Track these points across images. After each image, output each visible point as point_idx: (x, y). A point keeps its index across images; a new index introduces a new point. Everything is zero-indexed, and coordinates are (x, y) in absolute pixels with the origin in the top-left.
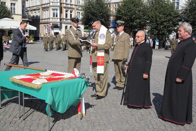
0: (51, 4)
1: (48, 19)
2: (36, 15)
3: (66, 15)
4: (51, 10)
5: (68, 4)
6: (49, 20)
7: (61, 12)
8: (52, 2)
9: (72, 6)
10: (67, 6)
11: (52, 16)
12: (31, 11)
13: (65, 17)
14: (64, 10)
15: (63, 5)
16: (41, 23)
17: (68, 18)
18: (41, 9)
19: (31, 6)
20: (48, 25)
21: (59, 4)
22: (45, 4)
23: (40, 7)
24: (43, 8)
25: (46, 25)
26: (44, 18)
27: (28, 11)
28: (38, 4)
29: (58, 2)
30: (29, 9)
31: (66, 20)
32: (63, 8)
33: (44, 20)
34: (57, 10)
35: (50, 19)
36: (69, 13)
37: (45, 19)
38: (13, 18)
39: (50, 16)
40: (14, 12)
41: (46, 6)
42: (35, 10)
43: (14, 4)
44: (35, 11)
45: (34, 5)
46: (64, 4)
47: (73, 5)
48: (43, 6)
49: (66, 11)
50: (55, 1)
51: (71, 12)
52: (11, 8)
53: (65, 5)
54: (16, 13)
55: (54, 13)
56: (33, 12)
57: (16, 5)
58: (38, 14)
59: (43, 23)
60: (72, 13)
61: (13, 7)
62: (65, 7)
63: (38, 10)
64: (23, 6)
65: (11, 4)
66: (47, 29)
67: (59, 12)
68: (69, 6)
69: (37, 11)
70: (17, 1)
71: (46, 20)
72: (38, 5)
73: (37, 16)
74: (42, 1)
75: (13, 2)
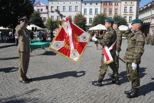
12: (146, 20)
16: (150, 27)
18: (151, 18)
19: (146, 17)
22: (153, 15)
24: (152, 17)
25: (153, 28)
26: (152, 24)
27: (144, 20)
28: (150, 15)
30: (144, 19)
42: (147, 19)
45: (148, 16)
48: (152, 16)
56: (147, 20)
58: (149, 21)
59: (151, 27)
63: (149, 19)
64: (137, 18)
69: (149, 20)
70: (133, 15)
74: (151, 13)
75: (131, 16)
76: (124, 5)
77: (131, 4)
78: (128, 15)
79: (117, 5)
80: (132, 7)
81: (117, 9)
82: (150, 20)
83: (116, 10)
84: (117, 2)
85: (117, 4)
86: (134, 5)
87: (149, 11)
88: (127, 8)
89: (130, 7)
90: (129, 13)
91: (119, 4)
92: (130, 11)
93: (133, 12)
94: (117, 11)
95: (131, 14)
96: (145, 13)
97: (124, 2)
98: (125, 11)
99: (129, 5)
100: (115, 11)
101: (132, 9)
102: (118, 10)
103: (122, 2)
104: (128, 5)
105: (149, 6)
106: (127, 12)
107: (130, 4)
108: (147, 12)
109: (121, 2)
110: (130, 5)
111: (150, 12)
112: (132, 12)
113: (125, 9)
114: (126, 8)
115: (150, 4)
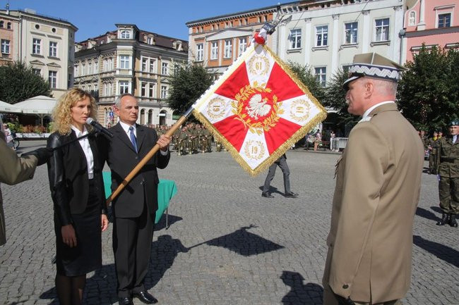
0: (118, 73)
1: (111, 97)
2: (91, 89)
3: (143, 91)
4: (117, 83)
5: (147, 73)
6: (112, 99)
7: (134, 86)
8: (120, 70)
9: (152, 77)
10: (144, 76)
11: (118, 93)
12: (82, 83)
13: (140, 95)
14: (139, 83)
15: (137, 75)
17: (145, 96)
18: (100, 80)
19: (82, 75)
20: (111, 107)
21: (131, 73)
22: (106, 73)
23: (99, 77)
24: (103, 79)
25: (108, 107)
26: (105, 96)
27: (77, 83)
29: (129, 70)
30: (78, 80)
31: (143, 99)
32: (137, 79)
33: (103, 100)
34: (127, 82)
35: (114, 97)
36: (147, 88)
37: (106, 98)
38: (51, 96)
39: (115, 92)
40: (54, 85)
41: (108, 75)
42: (89, 82)
43: (55, 73)
44: (90, 84)
45: (88, 74)
46: (139, 72)
47: (154, 75)
48: (104, 76)
49: (143, 85)
50: (125, 68)
51: (151, 86)
52: (50, 79)
53: (140, 75)
54: (57, 87)
55: (122, 88)
56: (86, 85)
57: (57, 74)
58: (95, 89)
59: (102, 105)
60: (153, 88)
61: (52, 77)
62: (140, 79)
63: (95, 81)
64: (70, 76)
65: (50, 72)
66: (108, 114)
67: (130, 86)
68: (148, 76)
69: (92, 84)
70: (60, 67)
71: (108, 99)
72: (95, 73)
73: (93, 91)
74: (101, 67)
75: (53, 69)
76: (32, 33)
77: (53, 34)
78: (44, 65)
79: (9, 27)
80: (55, 44)
81: (8, 42)
82: (96, 85)
83: (5, 44)
84: (8, 19)
85: (9, 24)
86: (60, 38)
87: (93, 61)
88: (41, 44)
89: (51, 43)
90: (46, 61)
91: (14, 25)
92: (51, 54)
93: (59, 59)
94: (8, 47)
95: (53, 64)
96: (80, 63)
97: (29, 23)
98: (34, 51)
99: (46, 34)
100: (3, 46)
101: (55, 49)
102: (12, 46)
103: (24, 21)
104: (44, 35)
105: (90, 46)
106: (43, 57)
107: (50, 34)
108: (87, 63)
109: (21, 21)
110: (49, 36)
111: (96, 62)
112: (57, 56)
113: (34, 46)
114: (36, 43)
115: (94, 43)
